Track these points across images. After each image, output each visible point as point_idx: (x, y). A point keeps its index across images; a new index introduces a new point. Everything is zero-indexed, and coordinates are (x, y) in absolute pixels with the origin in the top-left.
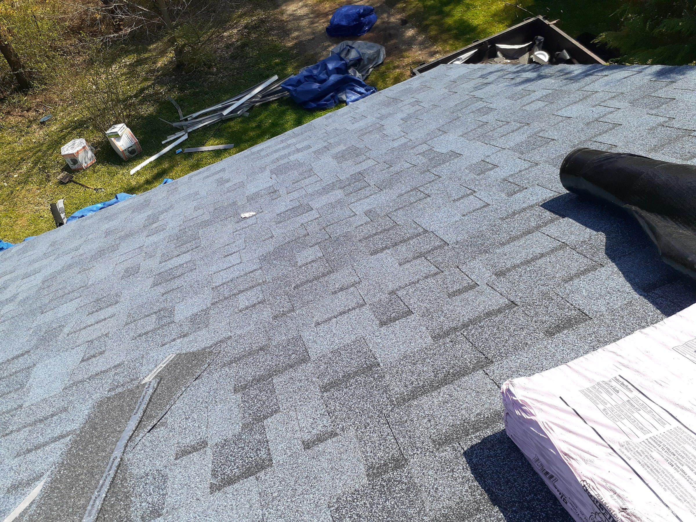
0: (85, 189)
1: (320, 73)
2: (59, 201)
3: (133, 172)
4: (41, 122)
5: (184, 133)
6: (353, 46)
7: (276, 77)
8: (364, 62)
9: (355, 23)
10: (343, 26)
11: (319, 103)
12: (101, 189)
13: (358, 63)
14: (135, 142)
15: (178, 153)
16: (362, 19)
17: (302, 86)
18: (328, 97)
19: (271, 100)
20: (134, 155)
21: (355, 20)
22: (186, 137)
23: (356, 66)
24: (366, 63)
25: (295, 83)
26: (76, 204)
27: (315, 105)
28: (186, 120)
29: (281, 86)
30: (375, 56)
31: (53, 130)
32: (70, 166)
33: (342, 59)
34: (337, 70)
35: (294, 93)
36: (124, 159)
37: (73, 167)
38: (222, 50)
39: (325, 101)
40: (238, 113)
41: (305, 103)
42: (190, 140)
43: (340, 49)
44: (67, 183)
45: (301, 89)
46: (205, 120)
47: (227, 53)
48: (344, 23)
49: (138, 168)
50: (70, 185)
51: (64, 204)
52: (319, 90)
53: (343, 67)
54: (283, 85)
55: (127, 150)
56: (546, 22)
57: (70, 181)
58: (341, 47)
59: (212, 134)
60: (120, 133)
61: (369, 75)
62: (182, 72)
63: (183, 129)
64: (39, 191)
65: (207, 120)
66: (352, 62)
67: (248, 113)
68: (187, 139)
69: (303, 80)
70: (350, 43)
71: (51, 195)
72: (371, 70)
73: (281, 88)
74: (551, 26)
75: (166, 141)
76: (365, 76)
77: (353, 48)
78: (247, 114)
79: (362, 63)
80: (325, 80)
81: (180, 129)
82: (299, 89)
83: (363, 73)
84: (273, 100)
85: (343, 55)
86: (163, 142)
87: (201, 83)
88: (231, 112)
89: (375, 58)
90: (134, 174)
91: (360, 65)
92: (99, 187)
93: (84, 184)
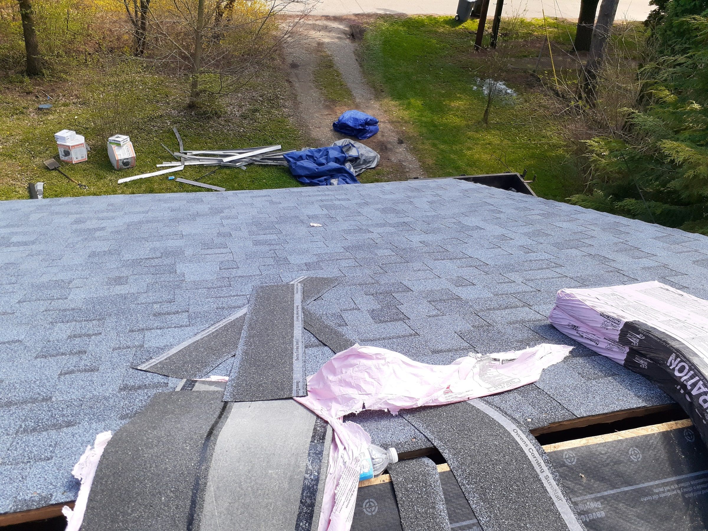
0: (69, 181)
1: (321, 157)
2: (38, 183)
3: (121, 181)
4: (39, 108)
5: (180, 164)
6: (354, 145)
7: (279, 147)
8: (360, 161)
9: (360, 127)
10: (348, 126)
11: (313, 181)
12: (85, 186)
13: (355, 160)
14: (133, 156)
15: (170, 180)
16: (367, 126)
17: (302, 161)
18: (323, 178)
19: (269, 164)
20: (126, 167)
21: (361, 125)
22: (181, 168)
23: (353, 163)
24: (361, 163)
25: (296, 157)
26: (56, 191)
27: (309, 182)
28: (186, 154)
29: (283, 156)
30: (371, 160)
31: (49, 118)
32: (61, 156)
33: (342, 152)
34: (337, 160)
35: (293, 165)
36: (116, 167)
37: (63, 158)
38: (234, 107)
39: (318, 181)
40: (237, 164)
41: (300, 176)
42: (185, 172)
43: (342, 144)
44: (52, 170)
45: (301, 164)
46: (204, 160)
47: (238, 111)
48: (350, 124)
49: (128, 179)
50: (54, 173)
51: (43, 187)
52: (317, 170)
53: (342, 160)
54: (285, 156)
55: (122, 161)
56: (522, 180)
57: (55, 169)
58: (343, 142)
59: (207, 173)
60: (122, 143)
61: (361, 174)
62: (192, 112)
63: (181, 161)
64: (20, 168)
65: (205, 161)
66: (350, 158)
67: (246, 168)
68: (182, 170)
69: (304, 157)
70: (352, 142)
71: (31, 176)
72: (363, 170)
73: (282, 157)
74: (526, 184)
75: (161, 165)
76: (358, 173)
77: (354, 147)
78: (244, 168)
79: (358, 162)
80: (322, 164)
81: (177, 159)
82: (298, 163)
83: (357, 170)
84: (271, 165)
85: (344, 150)
86: (158, 166)
87: (207, 128)
88: (231, 162)
89: (370, 162)
90: (122, 184)
91: (356, 162)
92: (83, 184)
93: (69, 176)
